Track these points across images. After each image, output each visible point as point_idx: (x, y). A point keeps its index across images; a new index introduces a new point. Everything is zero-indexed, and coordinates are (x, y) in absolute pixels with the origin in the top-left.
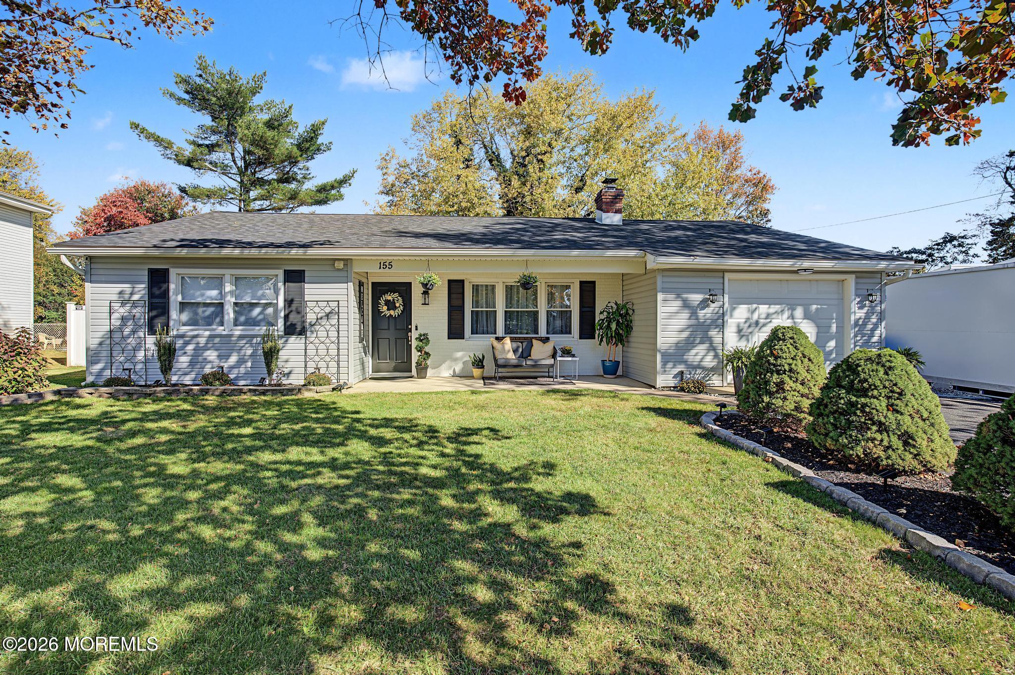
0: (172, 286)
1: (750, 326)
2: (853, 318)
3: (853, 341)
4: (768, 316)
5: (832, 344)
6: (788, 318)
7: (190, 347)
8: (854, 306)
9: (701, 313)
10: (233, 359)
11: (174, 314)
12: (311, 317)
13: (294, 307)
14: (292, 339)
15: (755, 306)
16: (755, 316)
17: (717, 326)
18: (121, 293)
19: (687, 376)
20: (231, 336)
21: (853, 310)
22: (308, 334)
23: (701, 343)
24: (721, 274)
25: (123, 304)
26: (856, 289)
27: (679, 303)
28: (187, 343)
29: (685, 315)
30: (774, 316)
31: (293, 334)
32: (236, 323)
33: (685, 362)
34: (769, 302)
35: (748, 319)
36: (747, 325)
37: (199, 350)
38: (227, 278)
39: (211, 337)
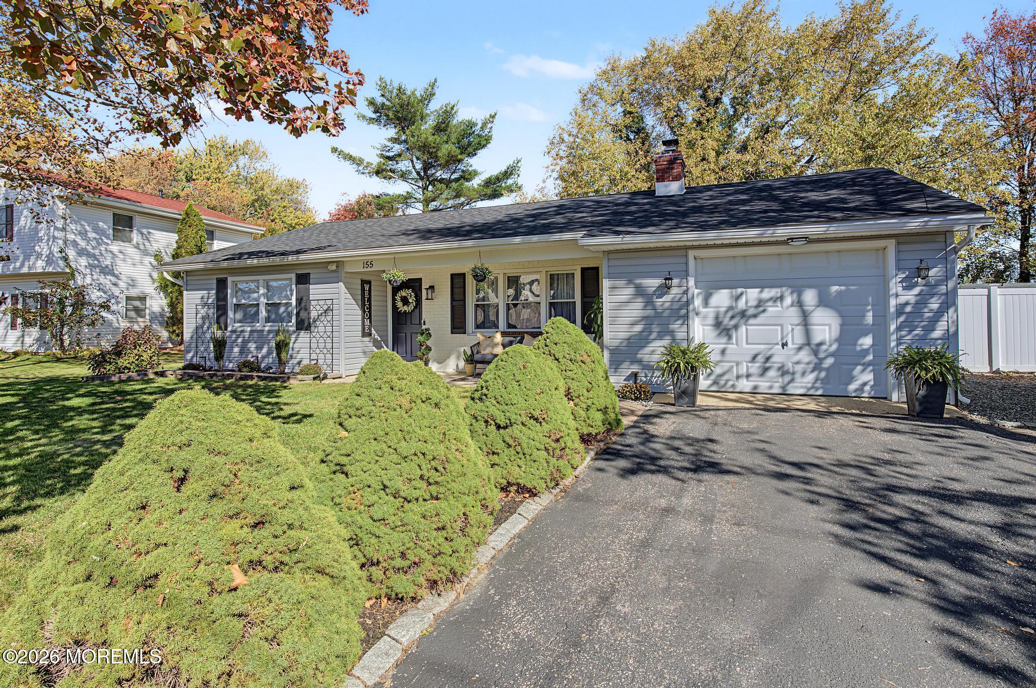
0: (229, 291)
1: (732, 317)
2: (893, 302)
3: (894, 337)
4: (760, 303)
5: (867, 341)
6: (792, 305)
7: (240, 340)
8: (895, 286)
9: (659, 302)
10: (265, 350)
11: (231, 314)
12: (314, 314)
13: (303, 305)
14: (302, 333)
15: (740, 290)
16: (741, 304)
17: (680, 317)
18: (202, 298)
19: (642, 378)
20: (263, 331)
21: (893, 291)
22: (312, 329)
23: (660, 337)
24: (684, 251)
25: (203, 307)
26: (898, 260)
27: (630, 291)
28: (238, 337)
29: (639, 304)
30: (770, 304)
31: (301, 329)
32: (268, 320)
33: (640, 362)
34: (762, 286)
35: (730, 308)
36: (730, 314)
37: (245, 342)
38: (261, 282)
39: (251, 331)
